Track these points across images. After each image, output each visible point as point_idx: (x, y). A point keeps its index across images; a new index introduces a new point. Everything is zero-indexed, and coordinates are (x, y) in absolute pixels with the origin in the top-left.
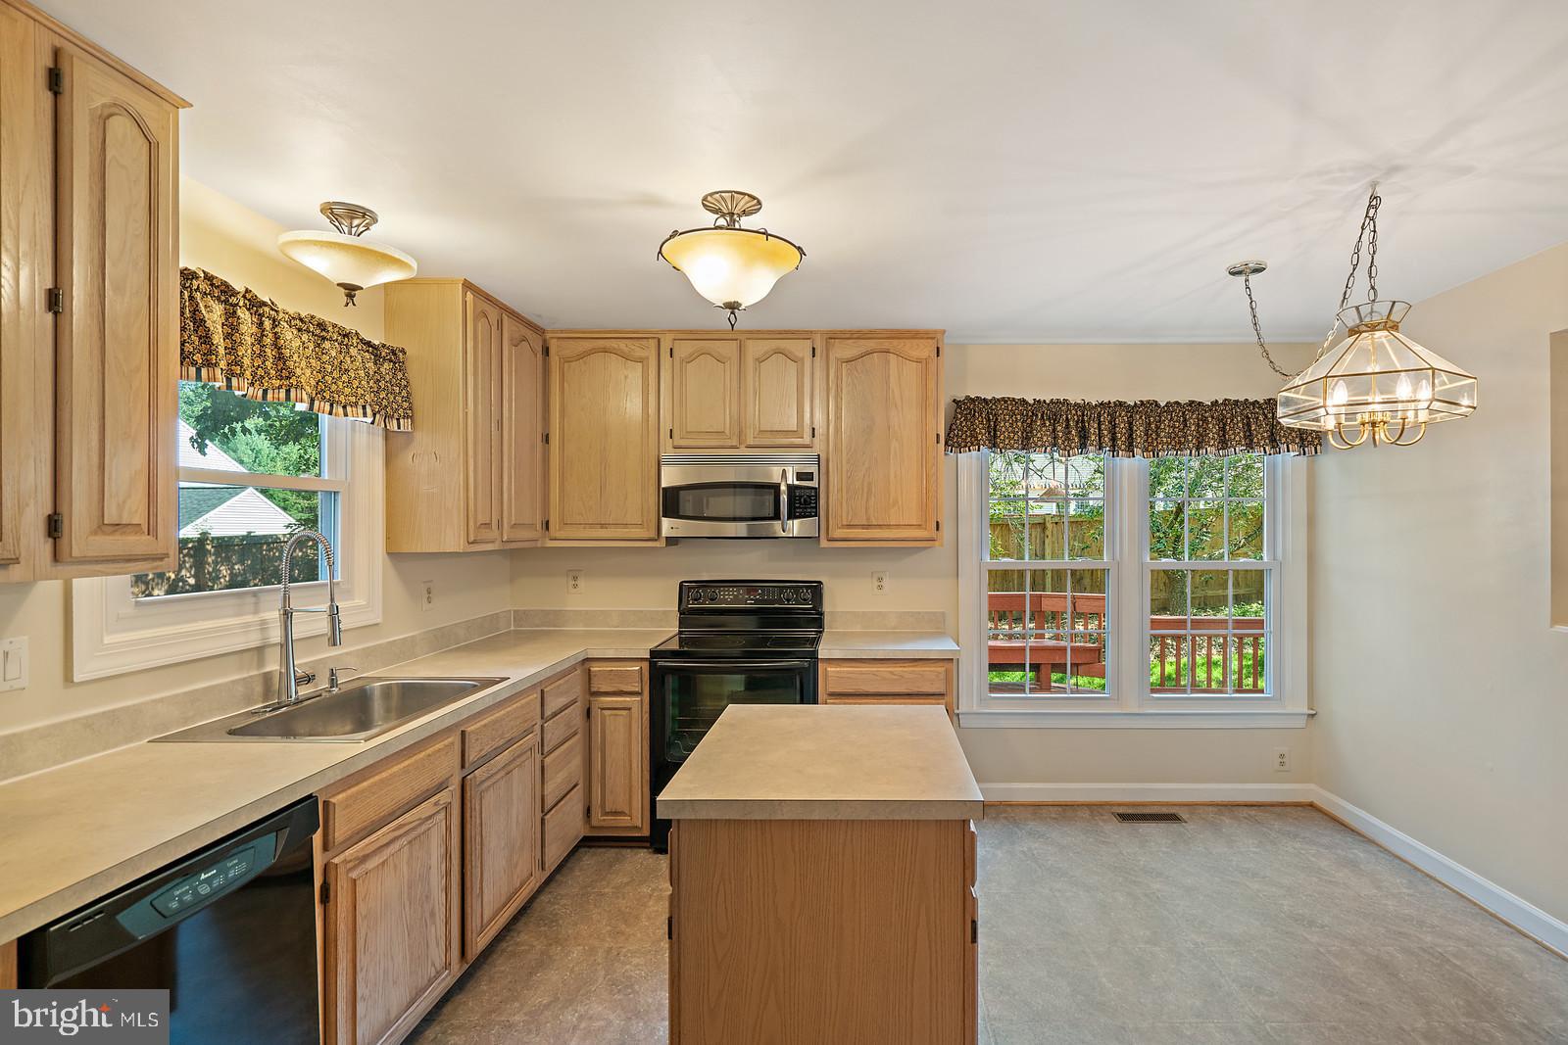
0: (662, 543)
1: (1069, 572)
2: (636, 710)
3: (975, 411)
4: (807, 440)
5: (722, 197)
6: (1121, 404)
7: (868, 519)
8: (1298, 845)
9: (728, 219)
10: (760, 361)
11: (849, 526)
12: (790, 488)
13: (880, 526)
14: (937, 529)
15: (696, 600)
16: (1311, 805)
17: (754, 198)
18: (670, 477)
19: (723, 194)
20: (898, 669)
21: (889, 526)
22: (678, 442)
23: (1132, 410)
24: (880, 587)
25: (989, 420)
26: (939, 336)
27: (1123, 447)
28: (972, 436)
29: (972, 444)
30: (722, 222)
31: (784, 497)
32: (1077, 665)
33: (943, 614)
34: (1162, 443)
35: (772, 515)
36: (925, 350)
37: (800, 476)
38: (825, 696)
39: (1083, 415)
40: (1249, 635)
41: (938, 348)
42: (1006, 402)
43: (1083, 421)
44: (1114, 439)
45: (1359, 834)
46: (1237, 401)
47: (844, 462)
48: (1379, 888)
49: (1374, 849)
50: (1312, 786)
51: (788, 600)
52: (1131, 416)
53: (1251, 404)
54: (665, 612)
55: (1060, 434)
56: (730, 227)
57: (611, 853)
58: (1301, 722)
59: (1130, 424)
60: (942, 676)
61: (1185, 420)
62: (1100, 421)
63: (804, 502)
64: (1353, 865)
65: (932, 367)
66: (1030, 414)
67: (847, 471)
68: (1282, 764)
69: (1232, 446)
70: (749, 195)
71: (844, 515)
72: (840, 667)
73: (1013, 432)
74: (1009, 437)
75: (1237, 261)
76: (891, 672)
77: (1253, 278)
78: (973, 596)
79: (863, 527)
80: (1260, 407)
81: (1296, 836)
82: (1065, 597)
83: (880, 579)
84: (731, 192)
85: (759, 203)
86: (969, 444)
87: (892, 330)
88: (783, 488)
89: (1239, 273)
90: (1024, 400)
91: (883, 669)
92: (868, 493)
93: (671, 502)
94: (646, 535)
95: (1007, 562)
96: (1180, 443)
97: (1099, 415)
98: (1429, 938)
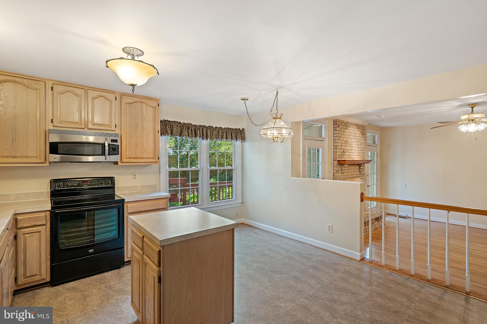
0: (47, 164)
1: (190, 171)
2: (43, 232)
3: (166, 124)
4: (113, 128)
5: (130, 49)
6: (204, 126)
7: (136, 156)
8: (245, 232)
9: (132, 56)
10: (94, 98)
11: (129, 158)
12: (109, 145)
13: (140, 158)
14: (158, 159)
15: (59, 186)
16: (242, 223)
17: (141, 51)
18: (54, 138)
19: (130, 48)
20: (151, 202)
21: (143, 158)
22: (55, 124)
23: (207, 128)
24: (135, 178)
25: (170, 127)
26: (158, 100)
27: (205, 137)
28: (165, 131)
29: (166, 134)
30: (130, 57)
31: (107, 148)
32: (170, 199)
33: (156, 185)
34: (214, 137)
35: (101, 154)
36: (155, 104)
37: (112, 141)
38: (127, 214)
39: (195, 128)
40: (213, 187)
41: (158, 104)
42: (175, 122)
43: (195, 130)
44: (203, 135)
45: (254, 227)
46: (229, 128)
47: (128, 137)
48: (263, 236)
49: (258, 229)
50: (242, 219)
51: (102, 184)
52: (207, 130)
53: (232, 129)
54: (41, 192)
55: (190, 133)
56: (133, 59)
57: (29, 294)
58: (240, 204)
59: (207, 131)
60: (165, 203)
61: (219, 131)
62: (200, 130)
63: (114, 150)
64: (256, 233)
65: (157, 110)
66: (182, 126)
67: (129, 140)
68: (237, 215)
69: (228, 139)
70: (139, 50)
71: (128, 154)
72: (132, 204)
73: (177, 131)
74: (176, 133)
75: (243, 97)
76: (150, 204)
77: (246, 101)
78: (164, 179)
79: (134, 158)
80: (234, 130)
81: (243, 230)
82: (178, 179)
83: (135, 175)
84: (133, 48)
85: (143, 52)
86: (165, 134)
87: (144, 96)
88: (106, 144)
89: (243, 100)
90: (180, 122)
91: (147, 203)
92: (136, 147)
93: (54, 148)
94: (39, 161)
95: (173, 169)
96: (217, 137)
97: (200, 129)
98: (274, 243)
